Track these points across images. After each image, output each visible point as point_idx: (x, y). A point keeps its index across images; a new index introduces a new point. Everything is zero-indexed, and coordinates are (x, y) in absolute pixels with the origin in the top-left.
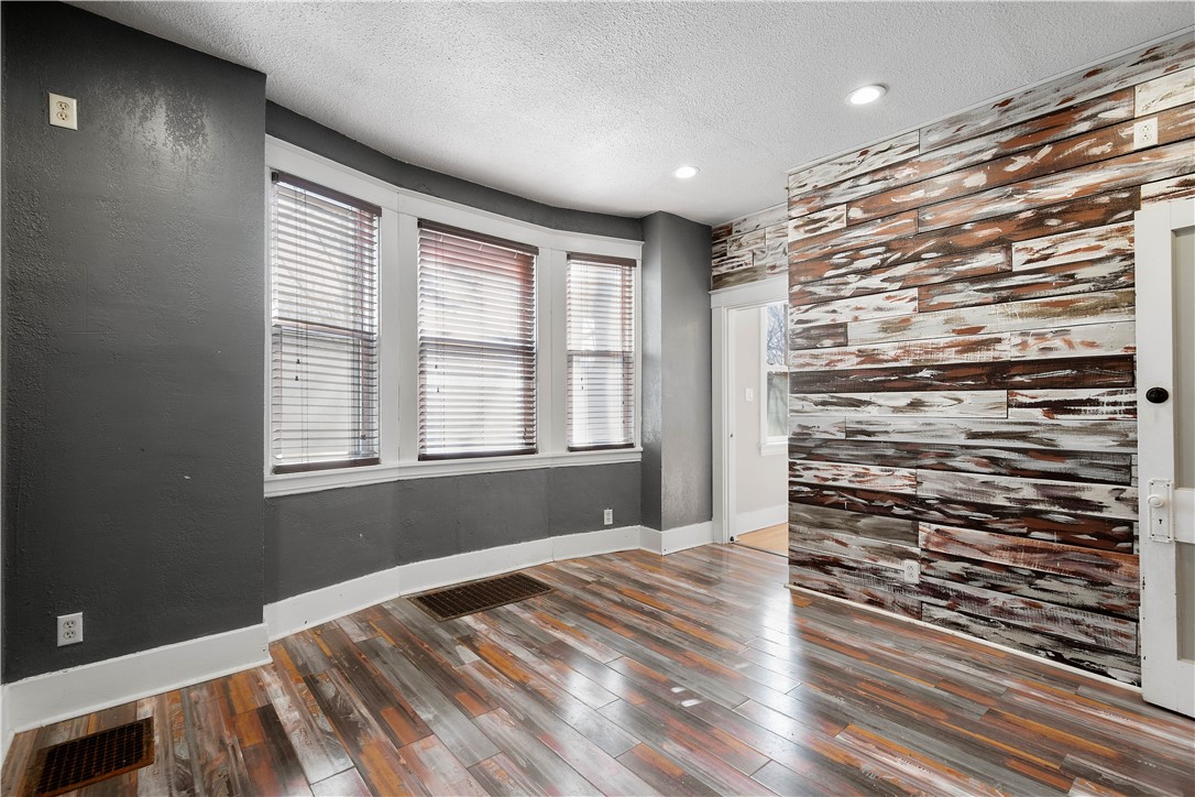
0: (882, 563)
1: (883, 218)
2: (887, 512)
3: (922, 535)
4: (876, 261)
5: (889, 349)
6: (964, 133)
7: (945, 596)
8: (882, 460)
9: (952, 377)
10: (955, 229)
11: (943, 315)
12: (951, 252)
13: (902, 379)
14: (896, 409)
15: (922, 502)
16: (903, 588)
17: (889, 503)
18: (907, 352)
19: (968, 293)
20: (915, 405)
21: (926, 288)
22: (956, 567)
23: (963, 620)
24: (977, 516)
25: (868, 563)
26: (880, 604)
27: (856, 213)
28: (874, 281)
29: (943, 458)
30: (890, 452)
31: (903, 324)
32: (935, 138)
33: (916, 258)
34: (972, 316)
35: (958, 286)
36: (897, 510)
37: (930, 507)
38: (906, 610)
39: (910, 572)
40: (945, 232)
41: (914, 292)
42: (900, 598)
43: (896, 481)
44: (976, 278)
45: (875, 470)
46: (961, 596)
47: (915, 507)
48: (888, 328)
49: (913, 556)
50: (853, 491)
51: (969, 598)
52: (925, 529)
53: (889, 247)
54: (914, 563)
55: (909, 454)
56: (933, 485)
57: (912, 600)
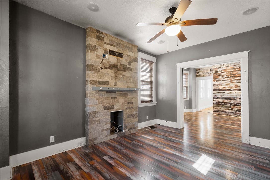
0: (226, 110)
1: (226, 72)
2: (227, 105)
3: (231, 107)
4: (225, 77)
5: (227, 87)
6: (236, 65)
7: (234, 113)
8: (226, 99)
9: (235, 90)
10: (235, 74)
11: (234, 83)
12: (234, 77)
13: (229, 90)
14: (228, 93)
15: (231, 103)
16: (229, 113)
17: (227, 104)
18: (229, 87)
19: (237, 81)
20: (230, 93)
21: (232, 80)
22: (235, 110)
23: (236, 115)
24: (238, 104)
25: (224, 110)
26: (226, 115)
27: (222, 71)
28: (225, 79)
29: (234, 99)
30: (227, 98)
31: (229, 84)
32: (232, 64)
33: (230, 77)
34: (237, 84)
35: (235, 80)
36: (228, 104)
37: (232, 104)
38: (229, 115)
39: (230, 111)
40: (234, 75)
41: (230, 81)
42: (228, 114)
43: (228, 101)
44: (237, 80)
45: (225, 100)
46: (236, 113)
47: (230, 104)
48: (227, 84)
49: (230, 109)
50: (222, 103)
51: (237, 113)
52: (231, 106)
53: (227, 75)
54: (230, 110)
55: (230, 98)
56: (232, 101)
57: (230, 114)
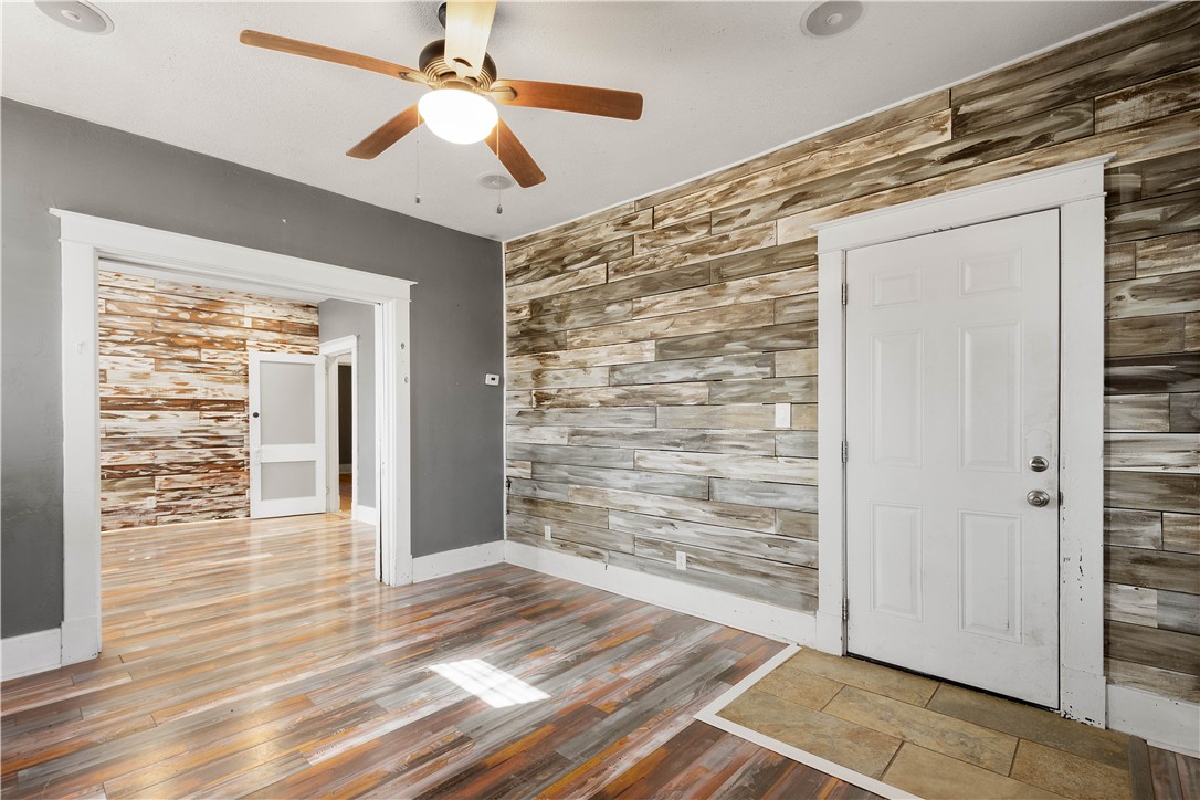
0: (132, 503)
1: (132, 316)
2: (136, 475)
3: (157, 483)
4: (128, 339)
5: (137, 388)
6: (178, 291)
7: (171, 509)
8: (132, 447)
9: (173, 404)
10: (175, 335)
11: (169, 374)
12: (172, 345)
13: (145, 404)
14: (141, 420)
15: (157, 466)
16: (146, 512)
17: (137, 470)
18: (148, 390)
19: (183, 366)
20: (152, 418)
21: (159, 360)
22: (176, 494)
23: (179, 517)
24: (186, 468)
25: (123, 505)
26: (131, 526)
27: (112, 307)
28: (127, 349)
29: (169, 444)
30: (138, 443)
31: (146, 376)
32: (164, 287)
33: (153, 343)
34: (184, 378)
35: (176, 362)
36: (142, 473)
37: (162, 468)
38: (148, 523)
39: (150, 503)
40: (169, 335)
41: (152, 360)
42: (144, 518)
43: (143, 457)
44: (185, 360)
45: (127, 453)
46: (178, 507)
47: (153, 470)
48: (135, 376)
49: (152, 495)
50: (112, 468)
51: (182, 506)
52: (158, 479)
53: (136, 333)
54: (153, 498)
55: (150, 443)
56: (162, 457)
57: (150, 517)
